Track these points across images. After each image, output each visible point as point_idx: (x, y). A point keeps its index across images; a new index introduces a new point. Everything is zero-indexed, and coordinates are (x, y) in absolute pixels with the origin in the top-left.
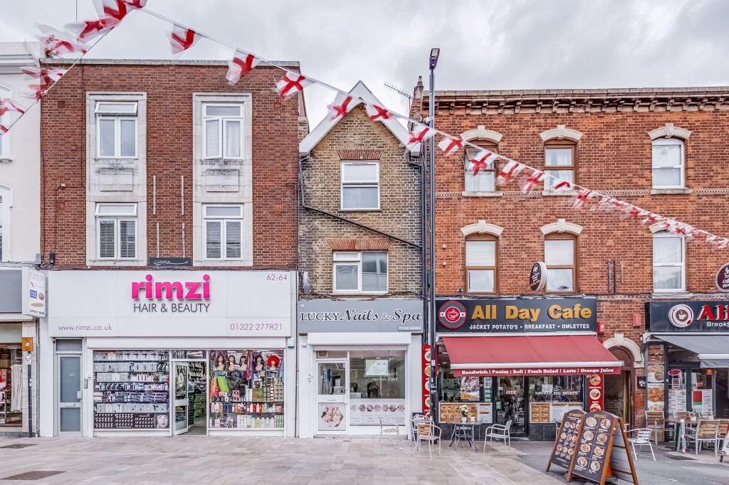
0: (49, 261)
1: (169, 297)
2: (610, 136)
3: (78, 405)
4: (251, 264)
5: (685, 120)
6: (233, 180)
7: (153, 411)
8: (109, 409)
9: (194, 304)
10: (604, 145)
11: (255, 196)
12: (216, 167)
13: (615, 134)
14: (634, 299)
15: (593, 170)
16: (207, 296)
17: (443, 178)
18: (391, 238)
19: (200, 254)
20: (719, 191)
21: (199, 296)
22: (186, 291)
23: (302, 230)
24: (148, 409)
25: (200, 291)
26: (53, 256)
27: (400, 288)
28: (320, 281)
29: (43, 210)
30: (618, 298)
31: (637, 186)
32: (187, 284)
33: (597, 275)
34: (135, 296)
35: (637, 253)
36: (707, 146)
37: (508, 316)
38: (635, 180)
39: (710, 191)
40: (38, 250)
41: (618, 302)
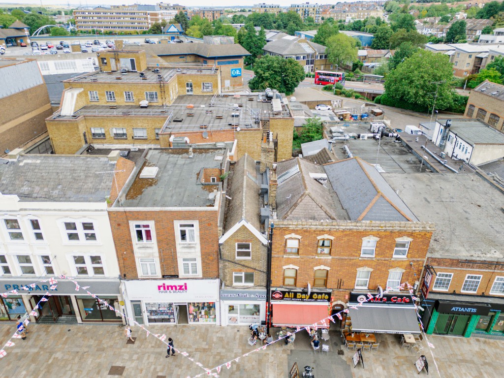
0: (124, 276)
1: (172, 289)
2: (346, 239)
3: (141, 317)
4: (201, 276)
5: (378, 234)
6: (192, 250)
7: (168, 318)
8: (153, 317)
9: (181, 291)
10: (343, 241)
11: (202, 255)
12: (186, 246)
13: (348, 238)
14: (347, 291)
15: (337, 250)
16: (186, 288)
17: (277, 250)
18: (255, 269)
19: (181, 274)
20: (387, 259)
21: (183, 289)
22: (178, 288)
23: (221, 266)
24: (167, 317)
25: (183, 287)
26: (125, 275)
27: (259, 284)
28: (228, 281)
29: (119, 260)
30: (341, 290)
31: (354, 256)
32: (179, 286)
33: (333, 283)
34: (159, 289)
35: (350, 277)
36: (385, 244)
37: (298, 297)
38: (353, 254)
39: (383, 259)
40: (119, 273)
41: (340, 291)
